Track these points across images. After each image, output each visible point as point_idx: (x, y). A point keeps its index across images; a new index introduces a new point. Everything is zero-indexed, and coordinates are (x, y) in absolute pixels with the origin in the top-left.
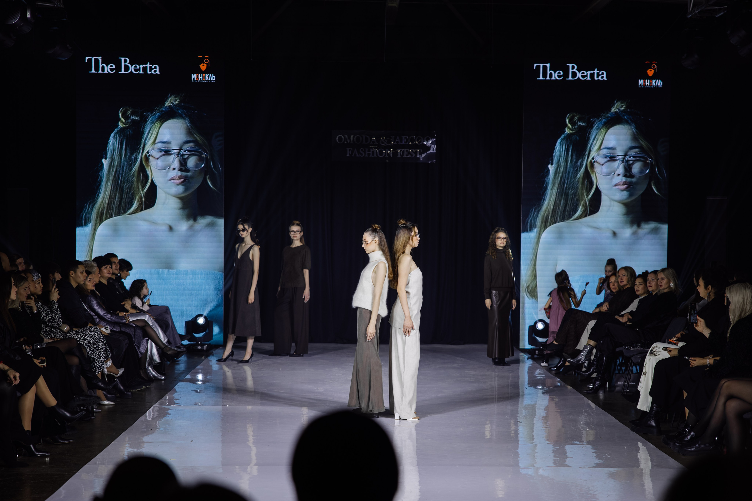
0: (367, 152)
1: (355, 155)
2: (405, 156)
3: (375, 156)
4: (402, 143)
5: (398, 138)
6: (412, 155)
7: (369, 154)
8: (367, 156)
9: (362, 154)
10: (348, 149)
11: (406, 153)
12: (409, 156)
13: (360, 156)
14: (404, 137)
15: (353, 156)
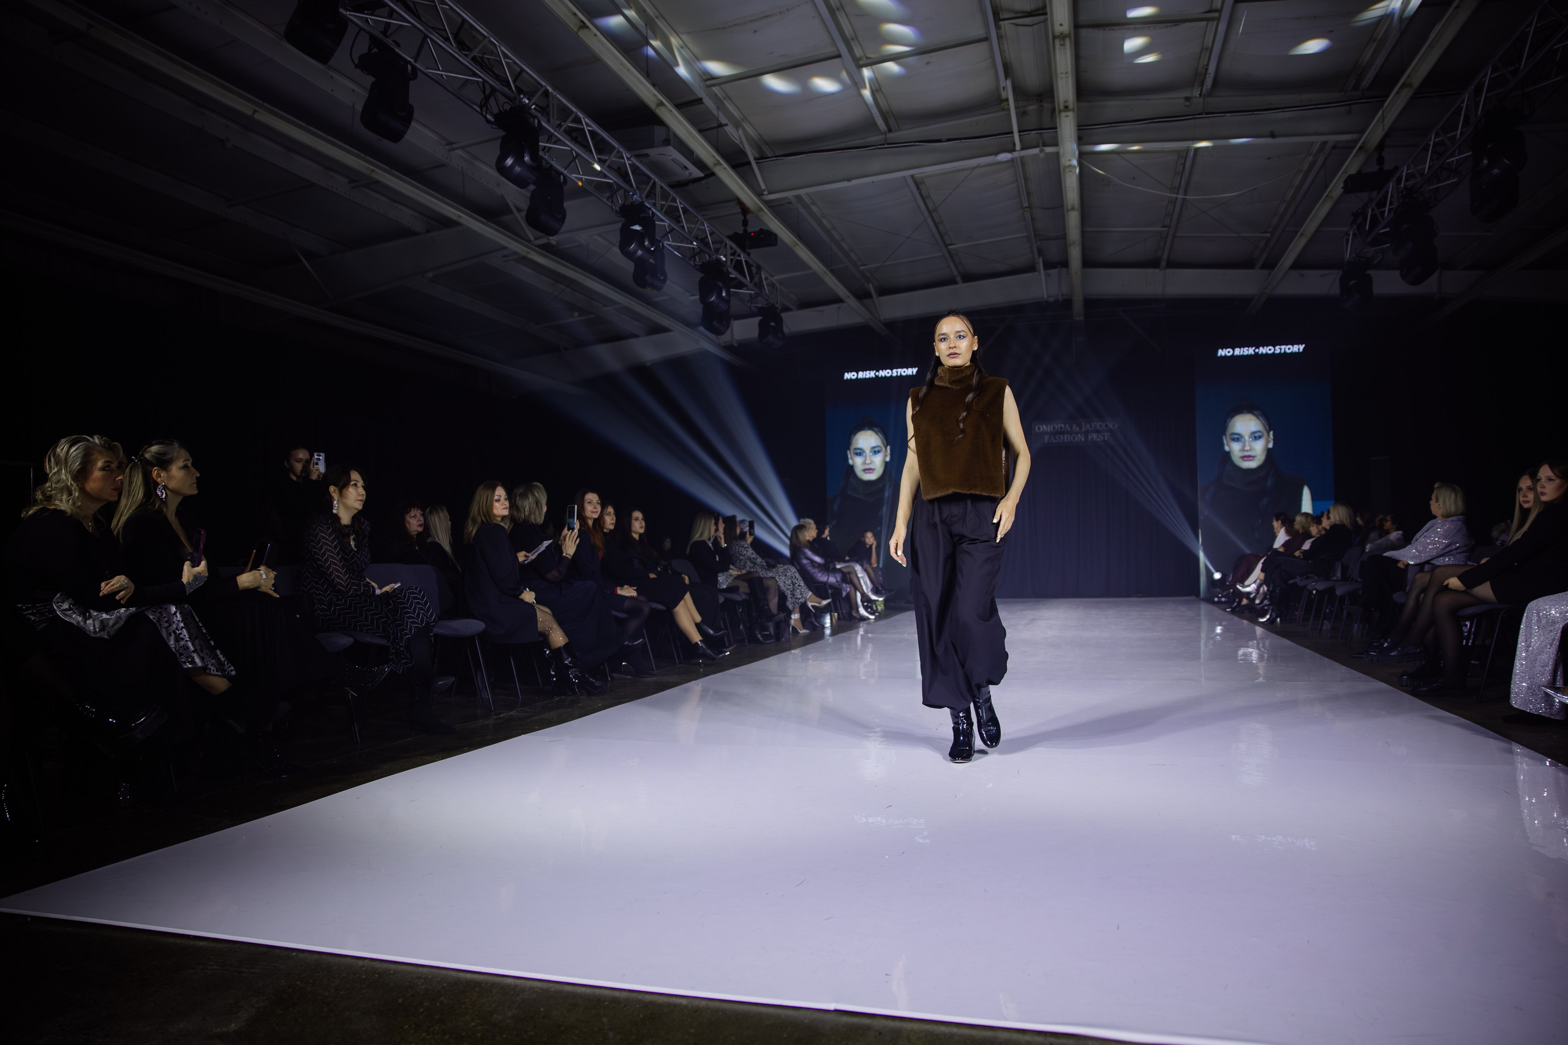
0: (1062, 438)
1: (1052, 441)
2: (1095, 439)
3: (1069, 440)
4: (1091, 428)
5: (1088, 425)
6: (1100, 438)
7: (1064, 440)
8: (1062, 441)
9: (1058, 440)
10: (1046, 436)
11: (1095, 437)
12: (1099, 439)
13: (1057, 441)
14: (1093, 424)
15: (1050, 441)
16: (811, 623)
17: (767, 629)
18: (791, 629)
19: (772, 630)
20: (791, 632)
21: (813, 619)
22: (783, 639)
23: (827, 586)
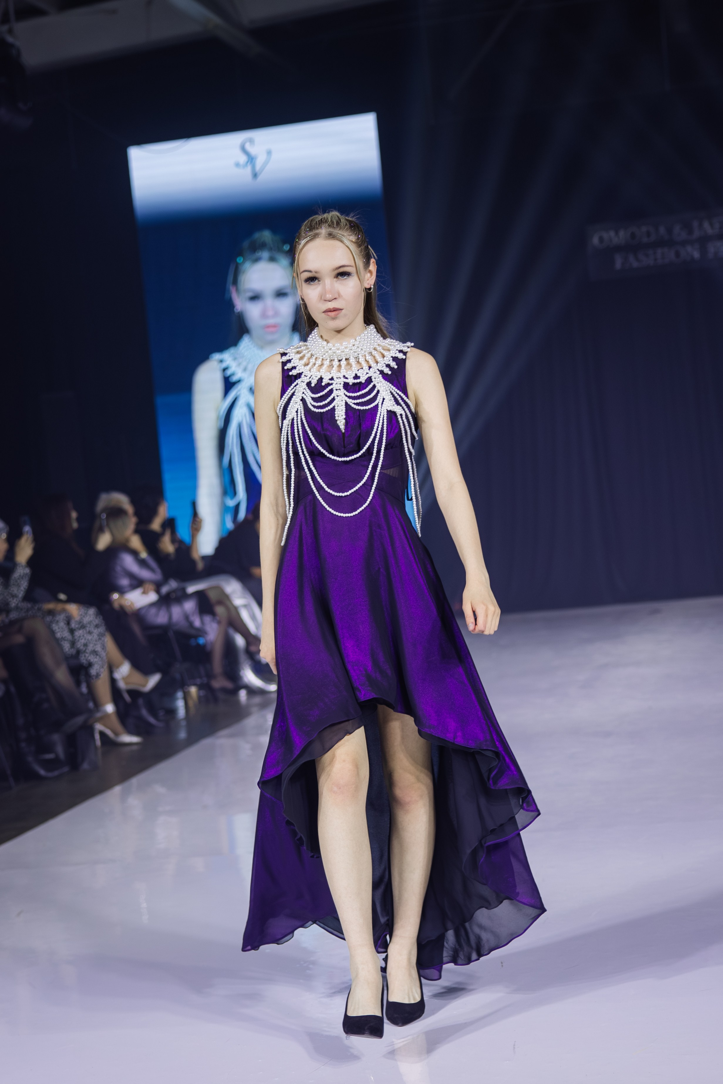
16: (140, 718)
17: (49, 748)
18: (97, 736)
19: (60, 750)
20: (98, 743)
21: (144, 712)
22: (85, 766)
23: (171, 634)
